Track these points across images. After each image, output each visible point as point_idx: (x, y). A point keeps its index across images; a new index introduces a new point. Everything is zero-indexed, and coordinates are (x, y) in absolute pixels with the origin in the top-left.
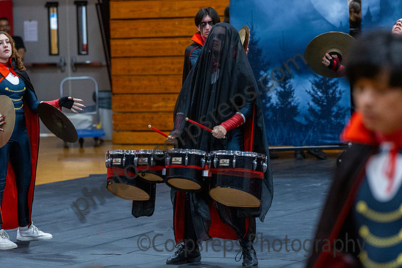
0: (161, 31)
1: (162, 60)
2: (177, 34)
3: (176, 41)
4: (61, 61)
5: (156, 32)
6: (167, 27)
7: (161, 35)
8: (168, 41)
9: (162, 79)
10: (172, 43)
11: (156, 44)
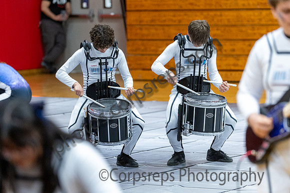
1: (166, 13)
4: (90, 13)
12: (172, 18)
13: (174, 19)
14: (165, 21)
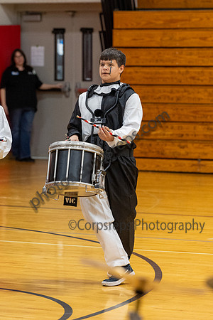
0: (161, 60)
1: (162, 89)
2: (177, 64)
3: (176, 70)
4: (66, 86)
5: (157, 61)
6: (167, 56)
7: (161, 64)
8: (168, 70)
9: (161, 107)
10: (172, 73)
11: (156, 73)
12: (169, 94)
13: (171, 95)
14: (160, 98)
